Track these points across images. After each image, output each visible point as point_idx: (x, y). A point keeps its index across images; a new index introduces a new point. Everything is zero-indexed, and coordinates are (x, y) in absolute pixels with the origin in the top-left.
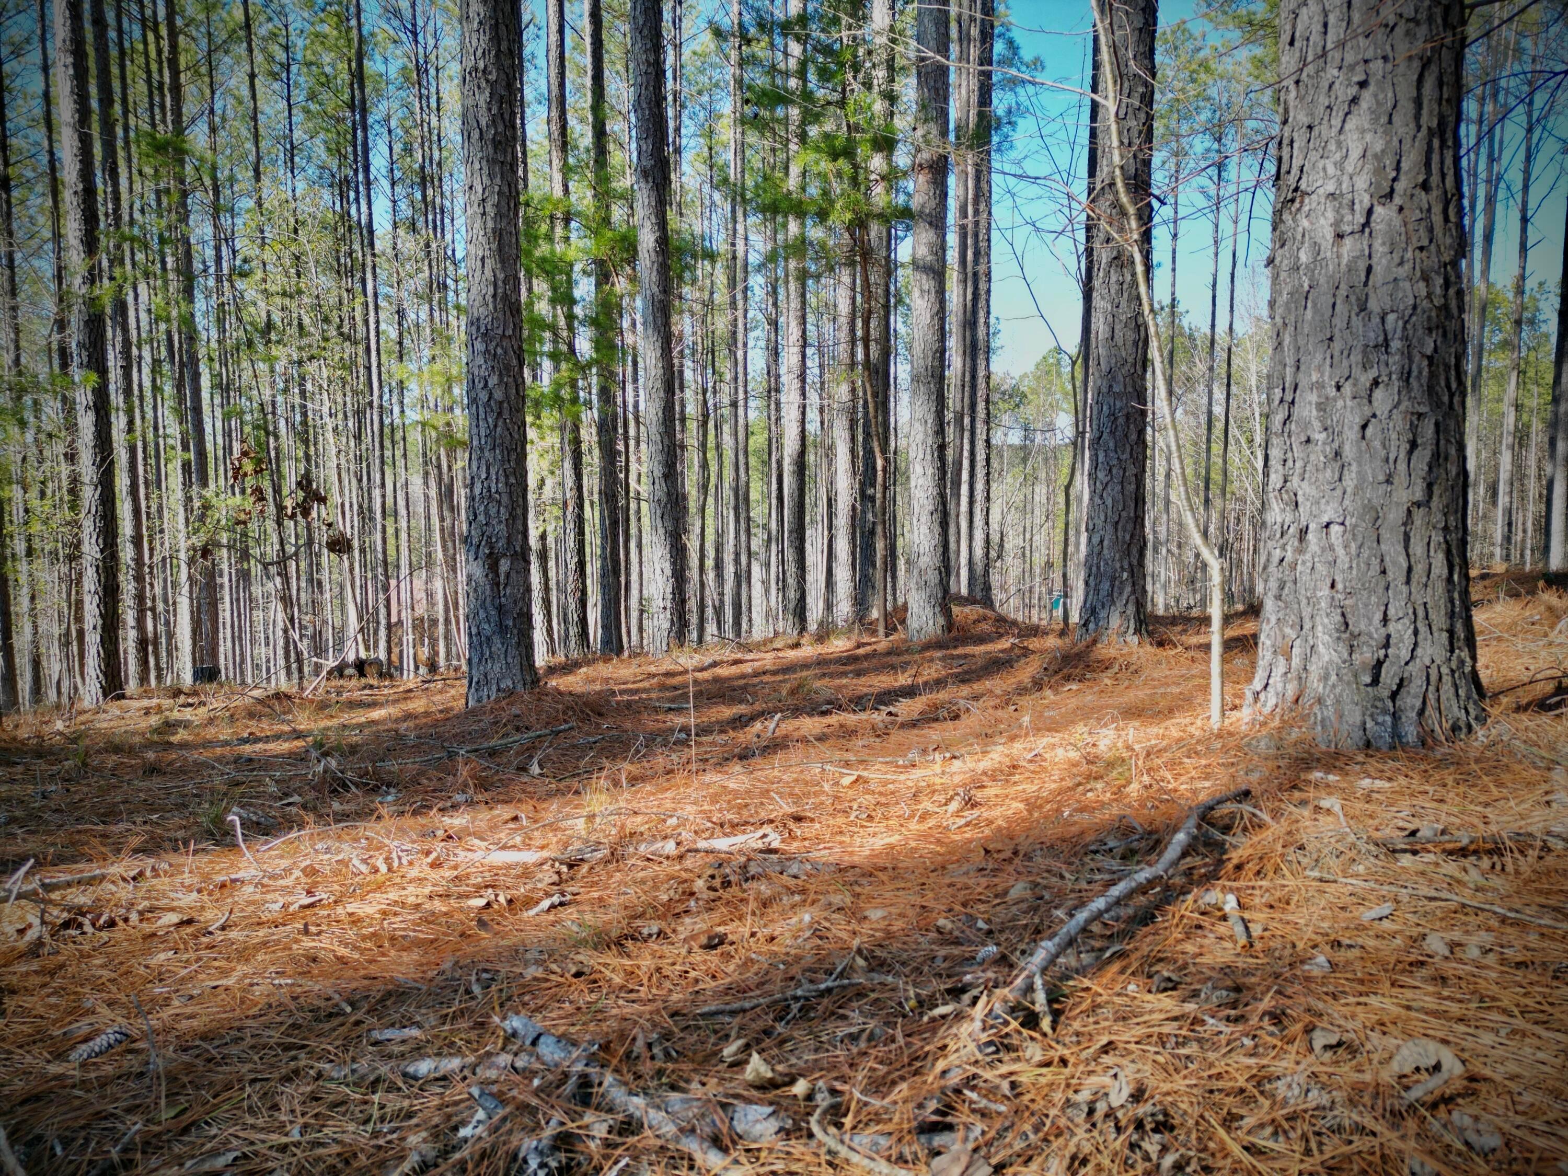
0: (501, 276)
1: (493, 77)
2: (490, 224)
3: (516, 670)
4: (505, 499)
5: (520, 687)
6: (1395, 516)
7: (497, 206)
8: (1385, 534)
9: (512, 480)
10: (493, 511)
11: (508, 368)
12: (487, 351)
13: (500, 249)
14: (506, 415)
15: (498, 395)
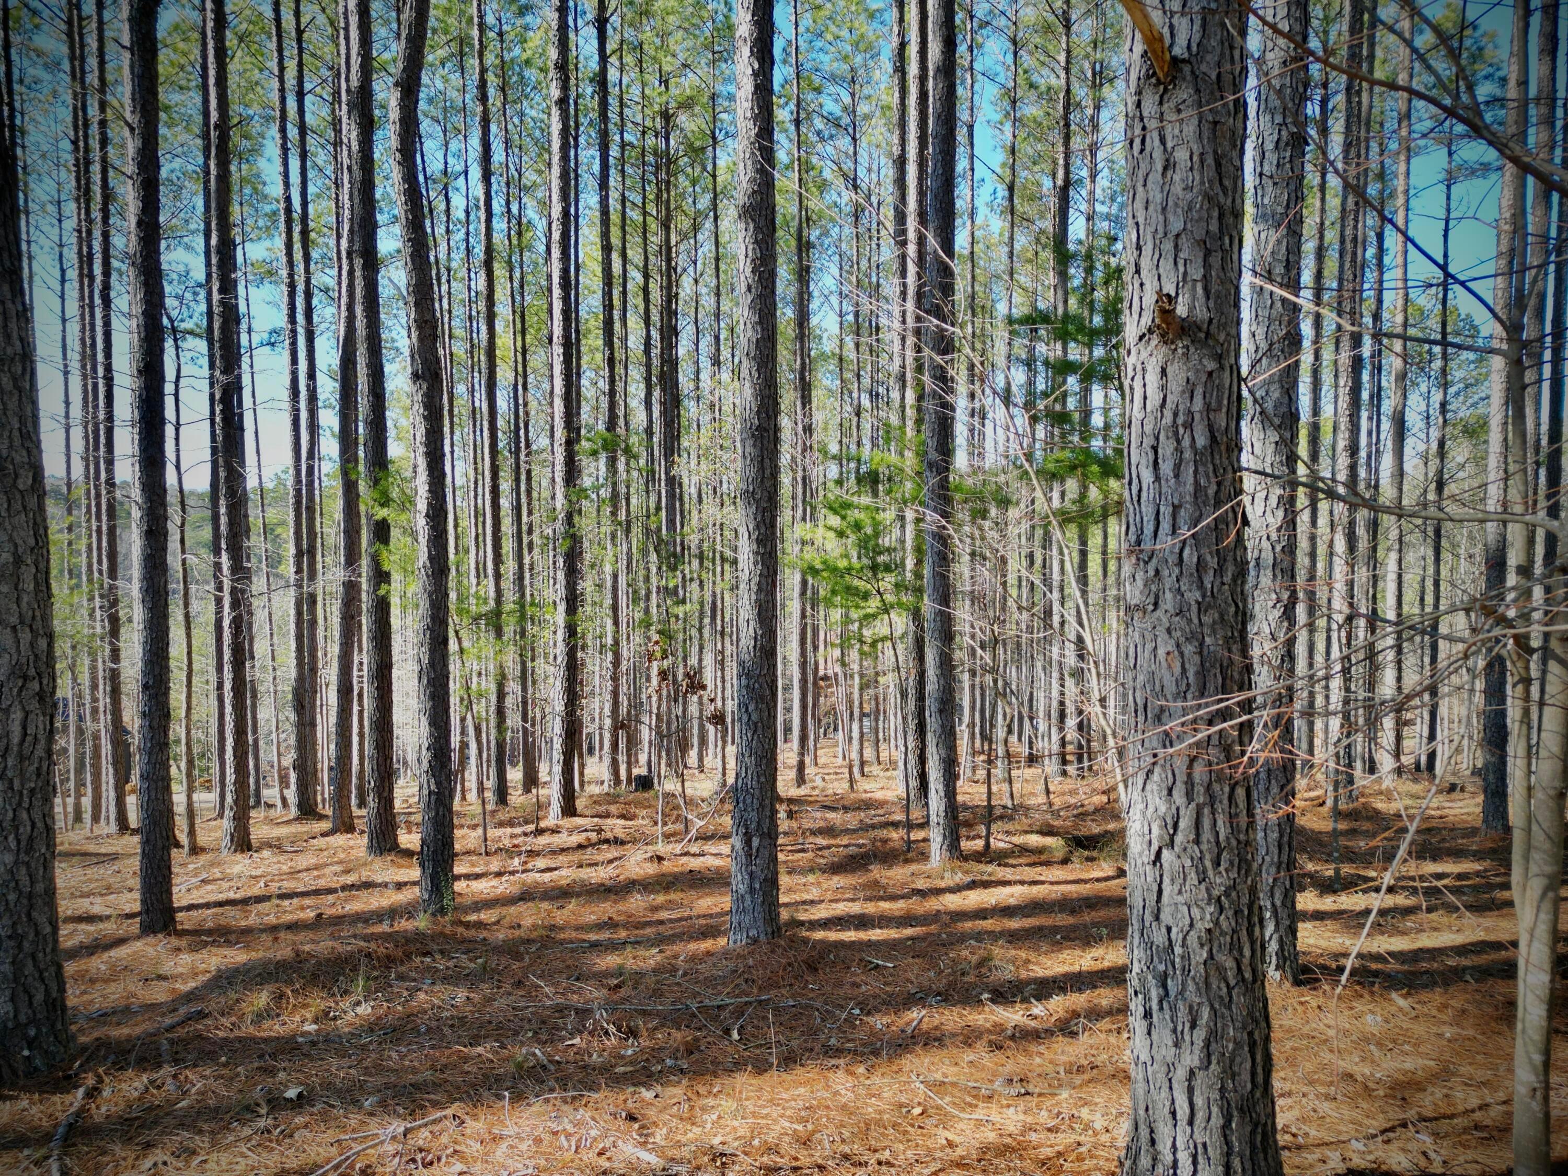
0: (760, 632)
1: (758, 496)
2: (753, 597)
3: (760, 923)
4: (757, 792)
5: (762, 936)
6: (1181, 1074)
7: (759, 584)
8: (1175, 1085)
9: (763, 779)
10: (749, 801)
11: (762, 698)
12: (748, 686)
13: (759, 614)
14: (760, 732)
15: (754, 717)
